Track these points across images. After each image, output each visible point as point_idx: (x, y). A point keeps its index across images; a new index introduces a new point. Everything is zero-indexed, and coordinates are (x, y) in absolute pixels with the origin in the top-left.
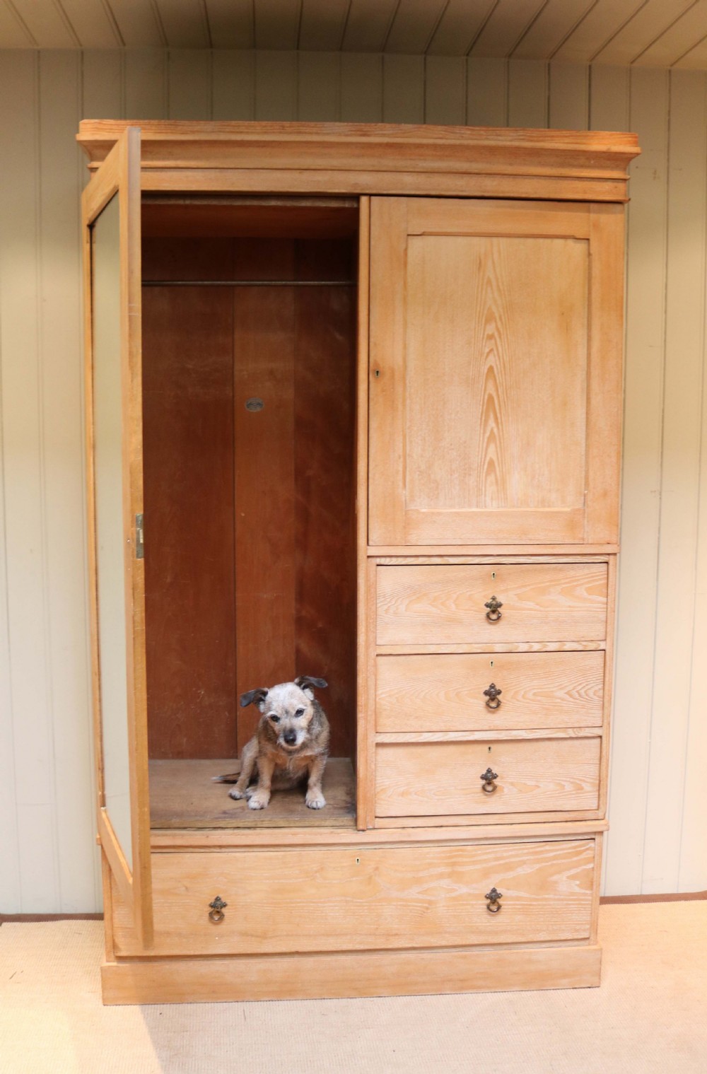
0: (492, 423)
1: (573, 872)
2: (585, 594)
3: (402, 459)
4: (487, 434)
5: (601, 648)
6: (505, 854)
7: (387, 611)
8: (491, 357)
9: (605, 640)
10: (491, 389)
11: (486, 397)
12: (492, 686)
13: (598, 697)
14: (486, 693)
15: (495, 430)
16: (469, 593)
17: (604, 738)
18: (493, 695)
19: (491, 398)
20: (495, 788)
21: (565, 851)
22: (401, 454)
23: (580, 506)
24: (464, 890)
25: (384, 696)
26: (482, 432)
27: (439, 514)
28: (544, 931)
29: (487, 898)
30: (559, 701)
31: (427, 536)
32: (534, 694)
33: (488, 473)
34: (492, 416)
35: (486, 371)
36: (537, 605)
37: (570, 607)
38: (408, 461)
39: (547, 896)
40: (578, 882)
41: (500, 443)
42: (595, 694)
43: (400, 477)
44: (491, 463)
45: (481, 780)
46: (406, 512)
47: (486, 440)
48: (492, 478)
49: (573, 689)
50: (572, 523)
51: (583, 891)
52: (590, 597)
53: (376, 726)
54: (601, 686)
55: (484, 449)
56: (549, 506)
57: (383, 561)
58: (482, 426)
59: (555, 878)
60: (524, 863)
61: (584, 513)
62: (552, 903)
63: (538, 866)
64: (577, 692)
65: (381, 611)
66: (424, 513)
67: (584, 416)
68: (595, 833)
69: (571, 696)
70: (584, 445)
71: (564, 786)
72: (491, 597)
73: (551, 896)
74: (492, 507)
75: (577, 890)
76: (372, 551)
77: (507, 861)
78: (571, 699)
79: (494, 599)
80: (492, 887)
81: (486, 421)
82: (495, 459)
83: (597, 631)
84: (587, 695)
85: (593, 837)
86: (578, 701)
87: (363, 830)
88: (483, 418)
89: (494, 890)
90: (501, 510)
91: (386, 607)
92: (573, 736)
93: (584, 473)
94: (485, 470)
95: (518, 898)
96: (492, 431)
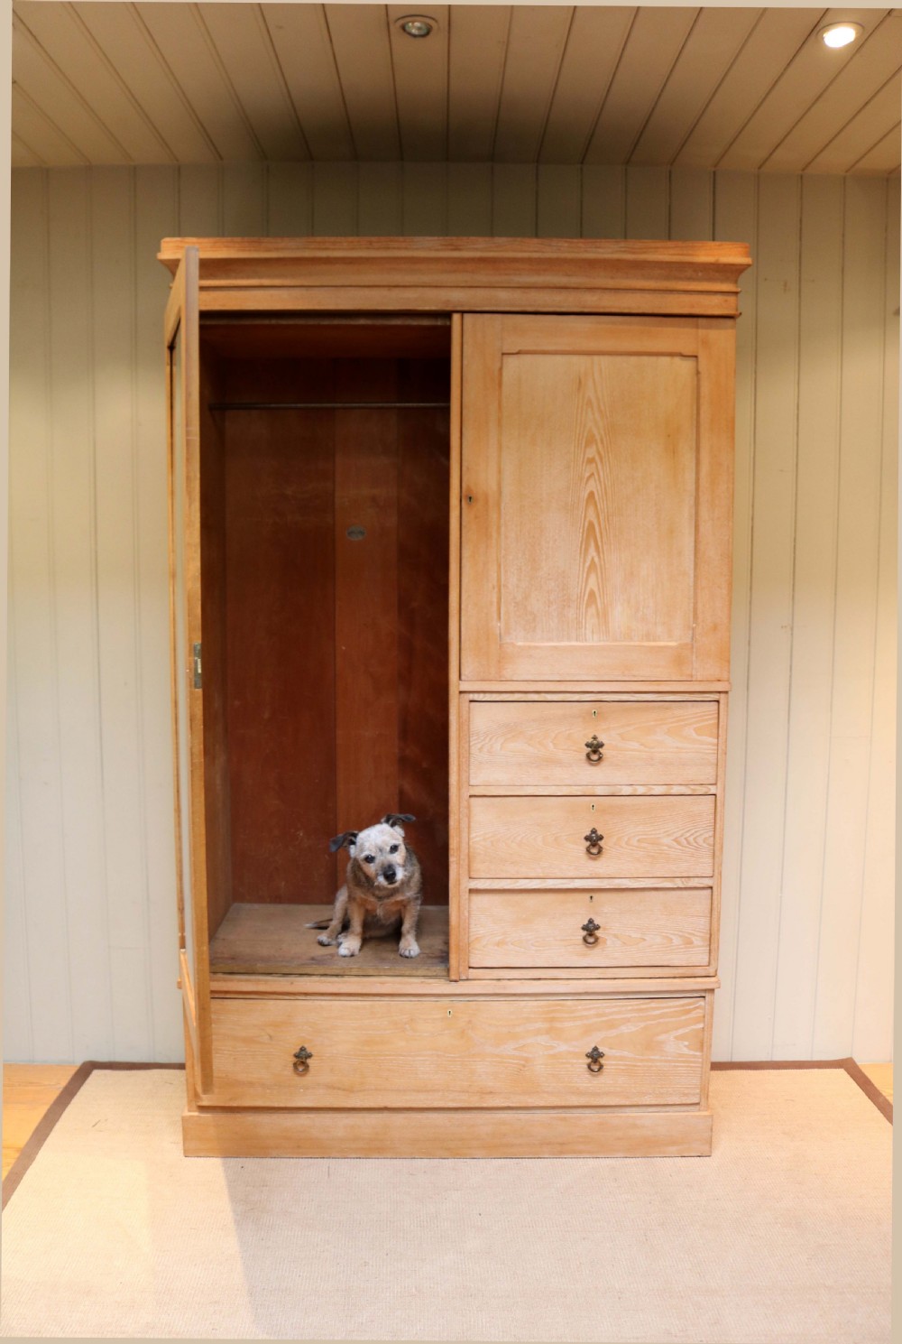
0: (592, 552)
1: (681, 1032)
2: (694, 735)
3: (496, 590)
4: (587, 564)
5: (713, 791)
6: (607, 1011)
7: (480, 749)
8: (592, 482)
9: (716, 784)
10: (591, 516)
11: (586, 524)
12: (594, 831)
13: (709, 844)
14: (587, 838)
15: (596, 559)
16: (568, 732)
17: (715, 889)
18: (594, 842)
19: (591, 525)
20: (597, 939)
21: (672, 1010)
22: (495, 583)
23: (688, 640)
24: (563, 1048)
25: (477, 839)
26: (582, 560)
27: (536, 648)
28: (650, 1094)
29: (588, 1056)
30: (665, 848)
31: (523, 672)
32: (639, 841)
33: (588, 605)
34: (593, 544)
35: (586, 495)
36: (642, 745)
37: (677, 748)
38: (503, 591)
39: (652, 1057)
40: (686, 1043)
41: (602, 573)
42: (704, 842)
43: (494, 608)
44: (592, 594)
45: (581, 931)
46: (501, 646)
47: (586, 570)
48: (592, 610)
49: (682, 836)
50: (679, 659)
51: (692, 1053)
52: (699, 738)
53: (469, 872)
54: (711, 833)
55: (584, 579)
56: (654, 640)
57: (476, 697)
58: (582, 556)
59: (662, 1037)
60: (628, 1020)
61: (692, 648)
62: (658, 1064)
63: (642, 1025)
64: (686, 839)
65: (474, 750)
66: (520, 647)
67: (693, 544)
68: (705, 991)
69: (679, 843)
70: (692, 575)
71: (671, 939)
72: (592, 736)
73: (657, 1057)
74: (593, 641)
75: (686, 1051)
76: (464, 687)
77: (611, 1017)
78: (680, 847)
79: (595, 738)
80: (593, 1046)
81: (586, 550)
82: (596, 589)
83: (707, 774)
84: (696, 842)
85: (703, 995)
86: (687, 849)
87: (456, 981)
88: (583, 547)
89: (595, 1049)
90: (602, 643)
91: (479, 746)
92: (681, 886)
93: (692, 605)
94: (585, 602)
95: (622, 1058)
96: (593, 559)
